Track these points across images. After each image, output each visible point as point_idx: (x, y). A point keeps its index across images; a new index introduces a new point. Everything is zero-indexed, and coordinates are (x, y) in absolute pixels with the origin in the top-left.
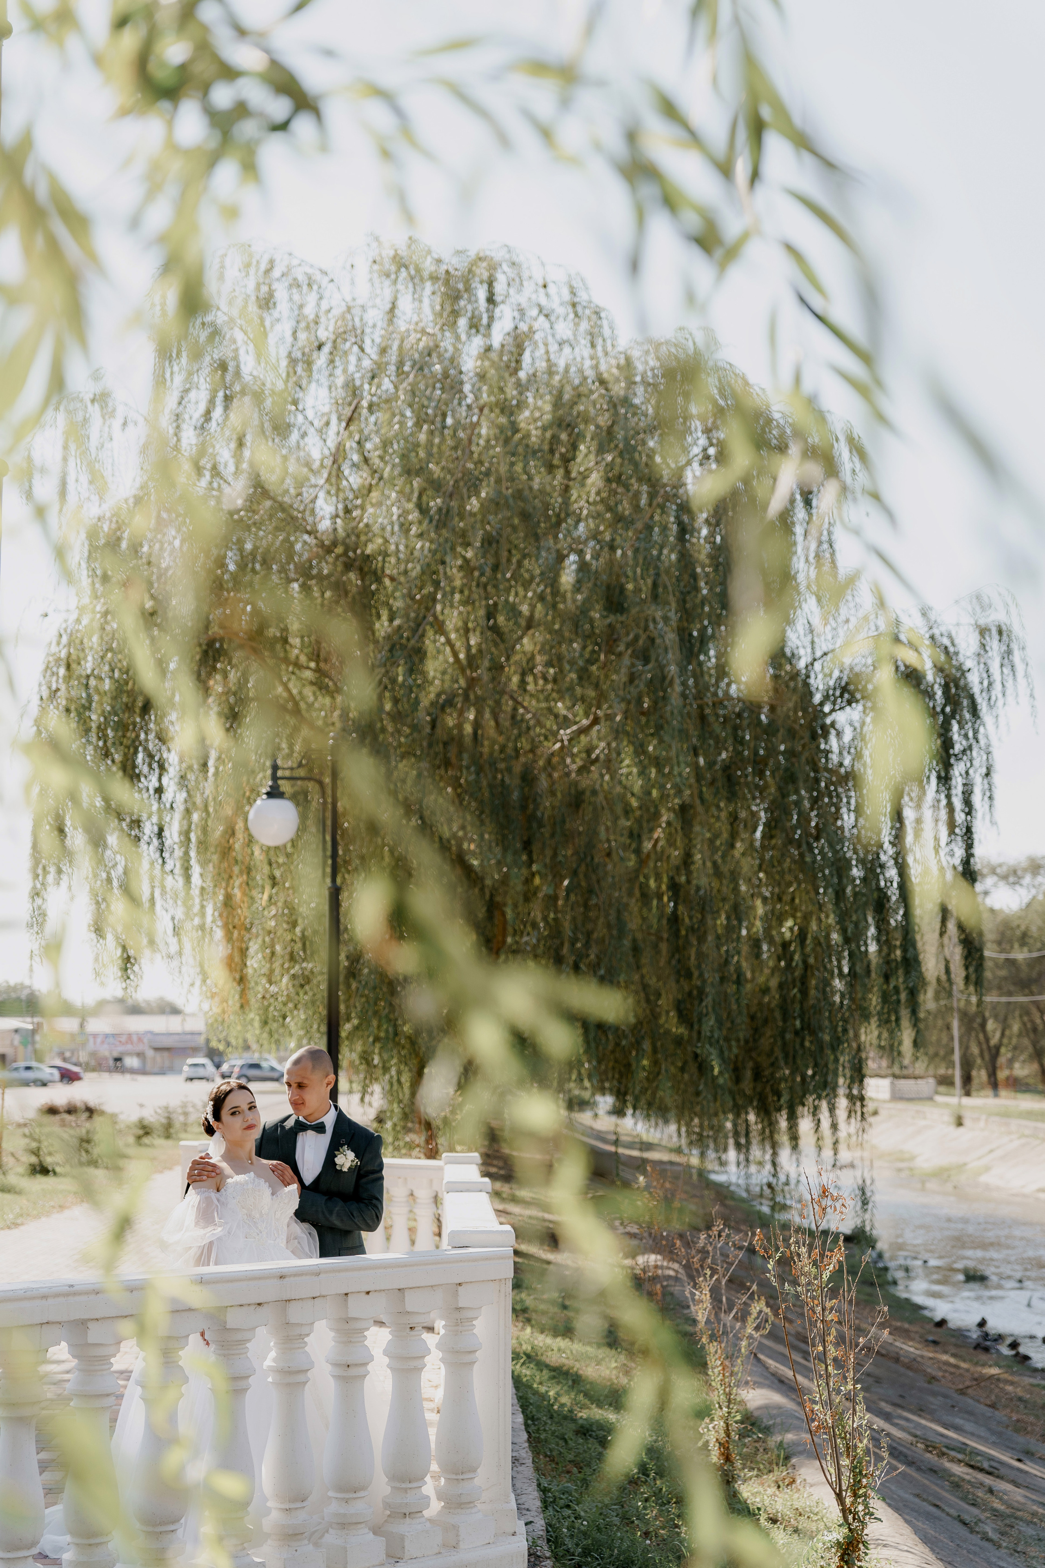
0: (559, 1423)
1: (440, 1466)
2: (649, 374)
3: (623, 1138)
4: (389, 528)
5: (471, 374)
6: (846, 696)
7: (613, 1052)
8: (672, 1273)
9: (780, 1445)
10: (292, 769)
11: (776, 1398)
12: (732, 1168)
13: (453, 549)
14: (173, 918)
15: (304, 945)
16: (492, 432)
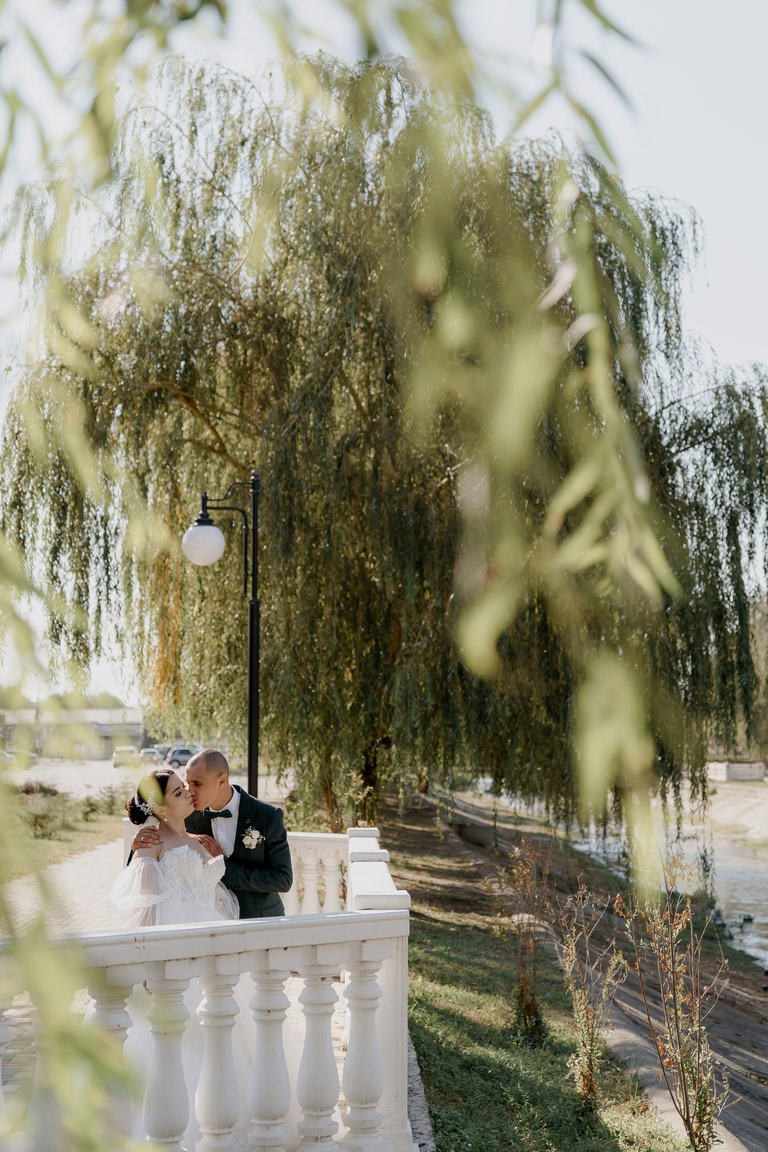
0: (447, 1059)
1: (346, 1096)
2: (524, 166)
3: (500, 814)
4: (302, 297)
5: (372, 166)
6: (690, 439)
7: (491, 741)
8: (542, 930)
9: (635, 1077)
10: (219, 500)
11: (631, 1037)
12: (593, 839)
13: (356, 313)
14: (116, 627)
15: (229, 649)
16: (389, 215)
